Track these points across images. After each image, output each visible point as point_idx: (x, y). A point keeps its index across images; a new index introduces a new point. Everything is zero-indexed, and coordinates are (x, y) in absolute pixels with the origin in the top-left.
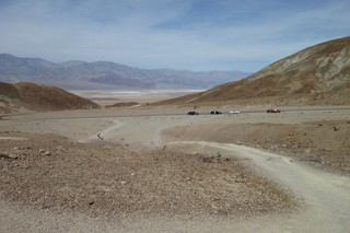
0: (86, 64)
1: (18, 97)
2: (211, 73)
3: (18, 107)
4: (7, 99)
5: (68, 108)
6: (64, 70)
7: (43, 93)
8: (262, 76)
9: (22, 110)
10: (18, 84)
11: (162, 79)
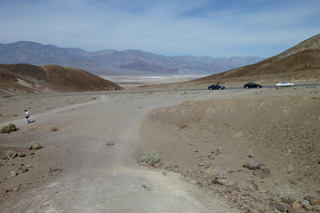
0: (116, 52)
1: (45, 78)
2: (231, 59)
3: (43, 88)
4: (34, 80)
5: (92, 89)
6: (97, 58)
7: (68, 75)
8: (293, 53)
9: (47, 90)
10: (46, 67)
11: (185, 65)
